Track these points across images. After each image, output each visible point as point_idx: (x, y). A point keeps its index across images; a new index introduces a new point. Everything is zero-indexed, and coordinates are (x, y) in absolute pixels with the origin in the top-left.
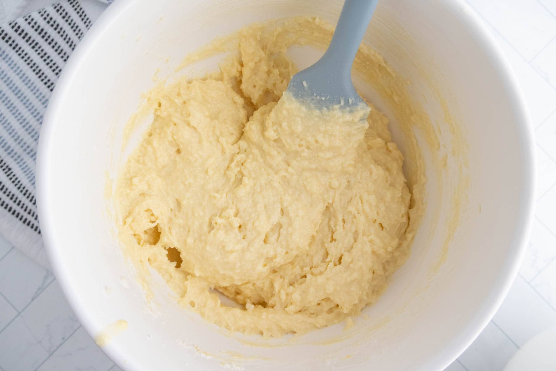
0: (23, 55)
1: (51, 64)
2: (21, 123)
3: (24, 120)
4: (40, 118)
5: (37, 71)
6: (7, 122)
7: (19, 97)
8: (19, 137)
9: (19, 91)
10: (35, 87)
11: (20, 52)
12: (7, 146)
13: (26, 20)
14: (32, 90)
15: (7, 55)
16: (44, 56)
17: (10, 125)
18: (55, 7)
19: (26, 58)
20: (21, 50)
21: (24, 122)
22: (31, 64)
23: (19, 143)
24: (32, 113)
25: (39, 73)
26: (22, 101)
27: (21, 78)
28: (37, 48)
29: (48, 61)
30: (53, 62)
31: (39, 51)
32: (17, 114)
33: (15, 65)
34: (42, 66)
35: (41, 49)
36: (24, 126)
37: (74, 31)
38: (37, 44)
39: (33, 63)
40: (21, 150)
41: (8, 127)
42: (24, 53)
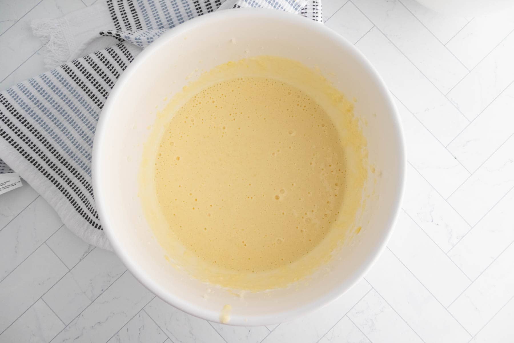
0: (80, 83)
1: (102, 91)
2: (80, 135)
3: (83, 132)
4: (93, 129)
5: (91, 95)
6: (70, 134)
7: (78, 115)
8: (79, 145)
9: (78, 111)
10: (90, 108)
11: (77, 81)
12: (70, 151)
13: (85, 59)
14: (88, 110)
15: (68, 83)
16: (96, 84)
17: (72, 136)
18: (108, 50)
19: (82, 86)
20: (79, 79)
21: (82, 134)
22: (87, 90)
23: (79, 150)
24: (89, 127)
25: (93, 97)
26: (80, 118)
27: (79, 100)
28: (90, 78)
29: (99, 88)
30: (103, 89)
31: (92, 80)
32: (77, 128)
33: (74, 91)
34: (95, 92)
35: (93, 79)
36: (83, 137)
37: (122, 67)
38: (90, 75)
39: (88, 89)
40: (81, 154)
41: (71, 137)
42: (81, 82)
